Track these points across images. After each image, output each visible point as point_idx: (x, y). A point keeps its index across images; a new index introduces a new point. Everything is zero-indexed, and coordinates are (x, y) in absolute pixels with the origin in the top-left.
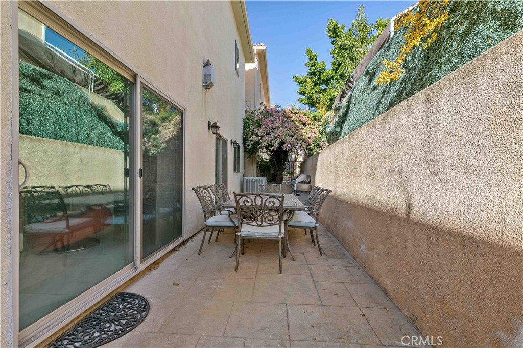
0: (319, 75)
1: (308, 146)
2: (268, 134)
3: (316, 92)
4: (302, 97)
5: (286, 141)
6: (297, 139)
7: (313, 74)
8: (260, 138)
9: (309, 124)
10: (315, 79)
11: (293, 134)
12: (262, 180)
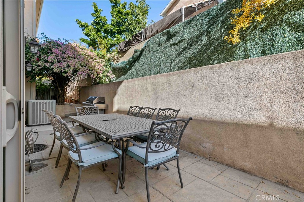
0: (102, 25)
1: (97, 75)
2: (59, 62)
3: (99, 36)
4: (85, 37)
5: (79, 70)
6: (89, 69)
7: (97, 23)
8: (51, 64)
9: (96, 59)
10: (98, 27)
11: (85, 65)
12: (52, 103)
